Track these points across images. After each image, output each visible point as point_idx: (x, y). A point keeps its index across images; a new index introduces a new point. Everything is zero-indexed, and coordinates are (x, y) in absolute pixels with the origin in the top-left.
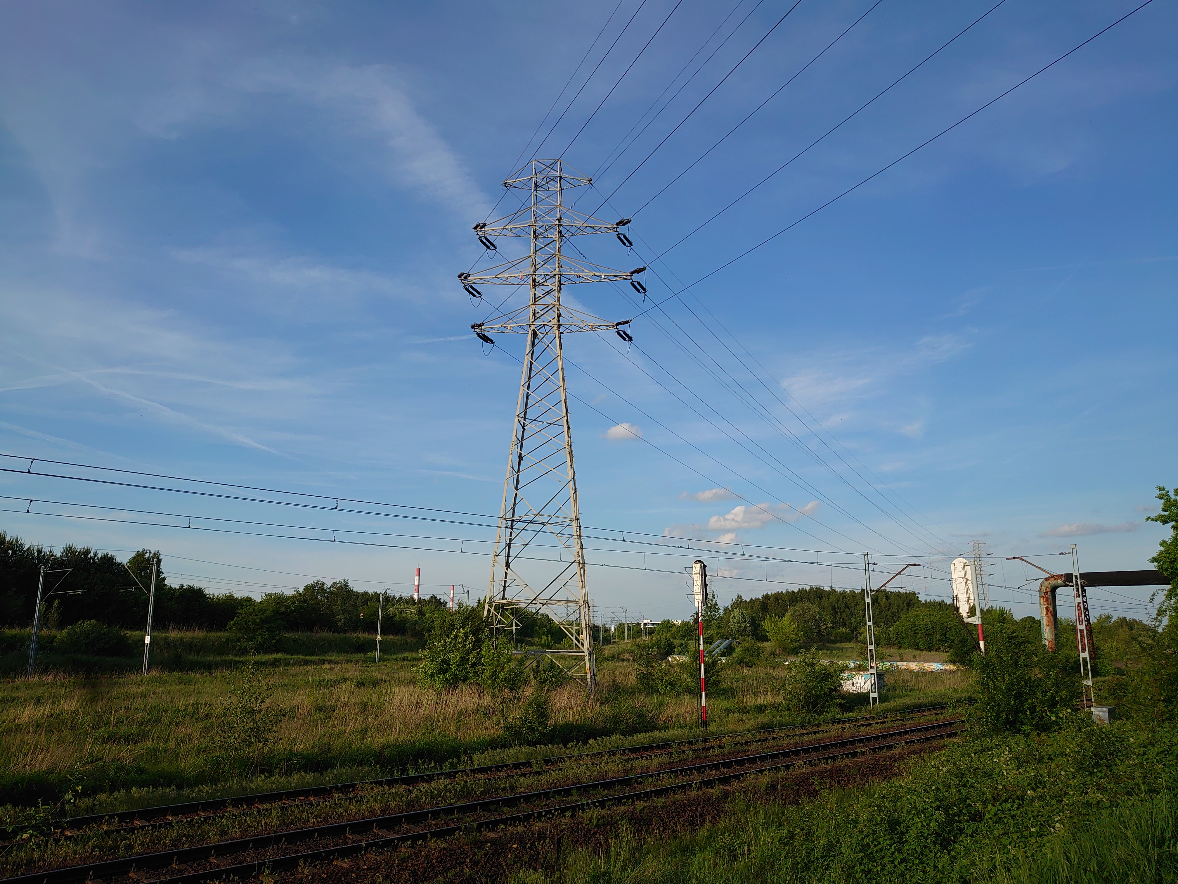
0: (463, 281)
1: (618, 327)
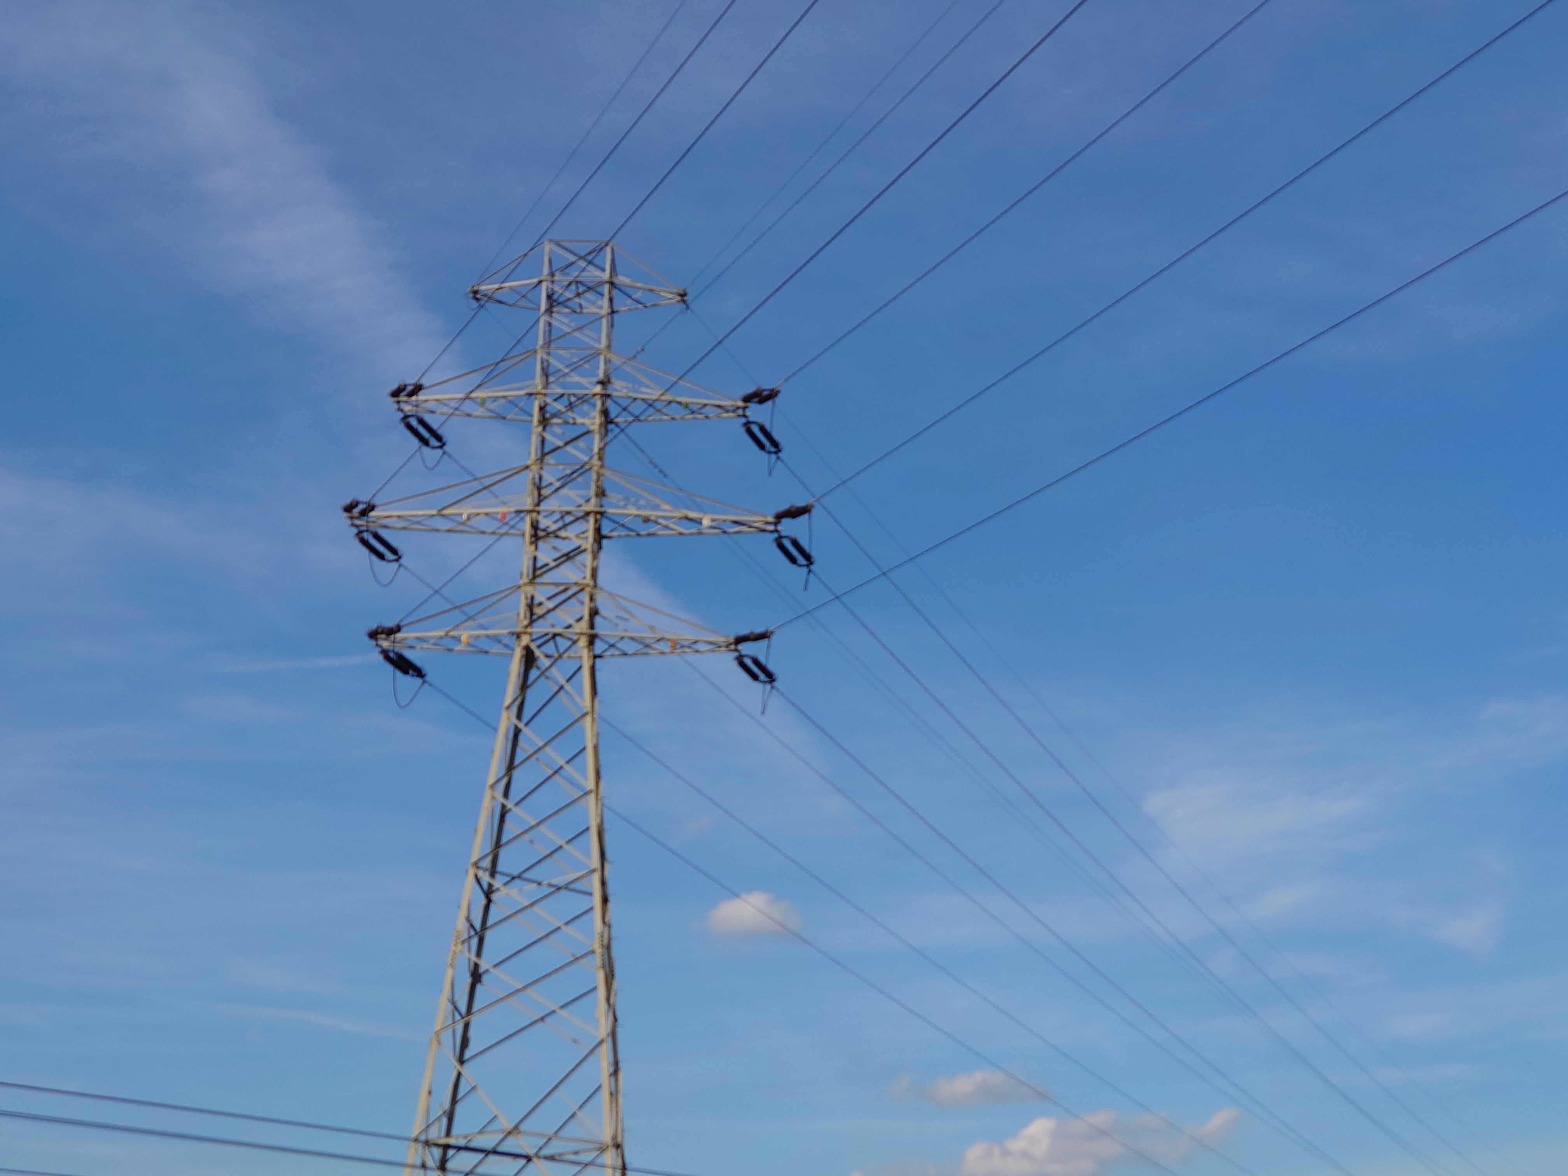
0: (357, 522)
1: (740, 647)
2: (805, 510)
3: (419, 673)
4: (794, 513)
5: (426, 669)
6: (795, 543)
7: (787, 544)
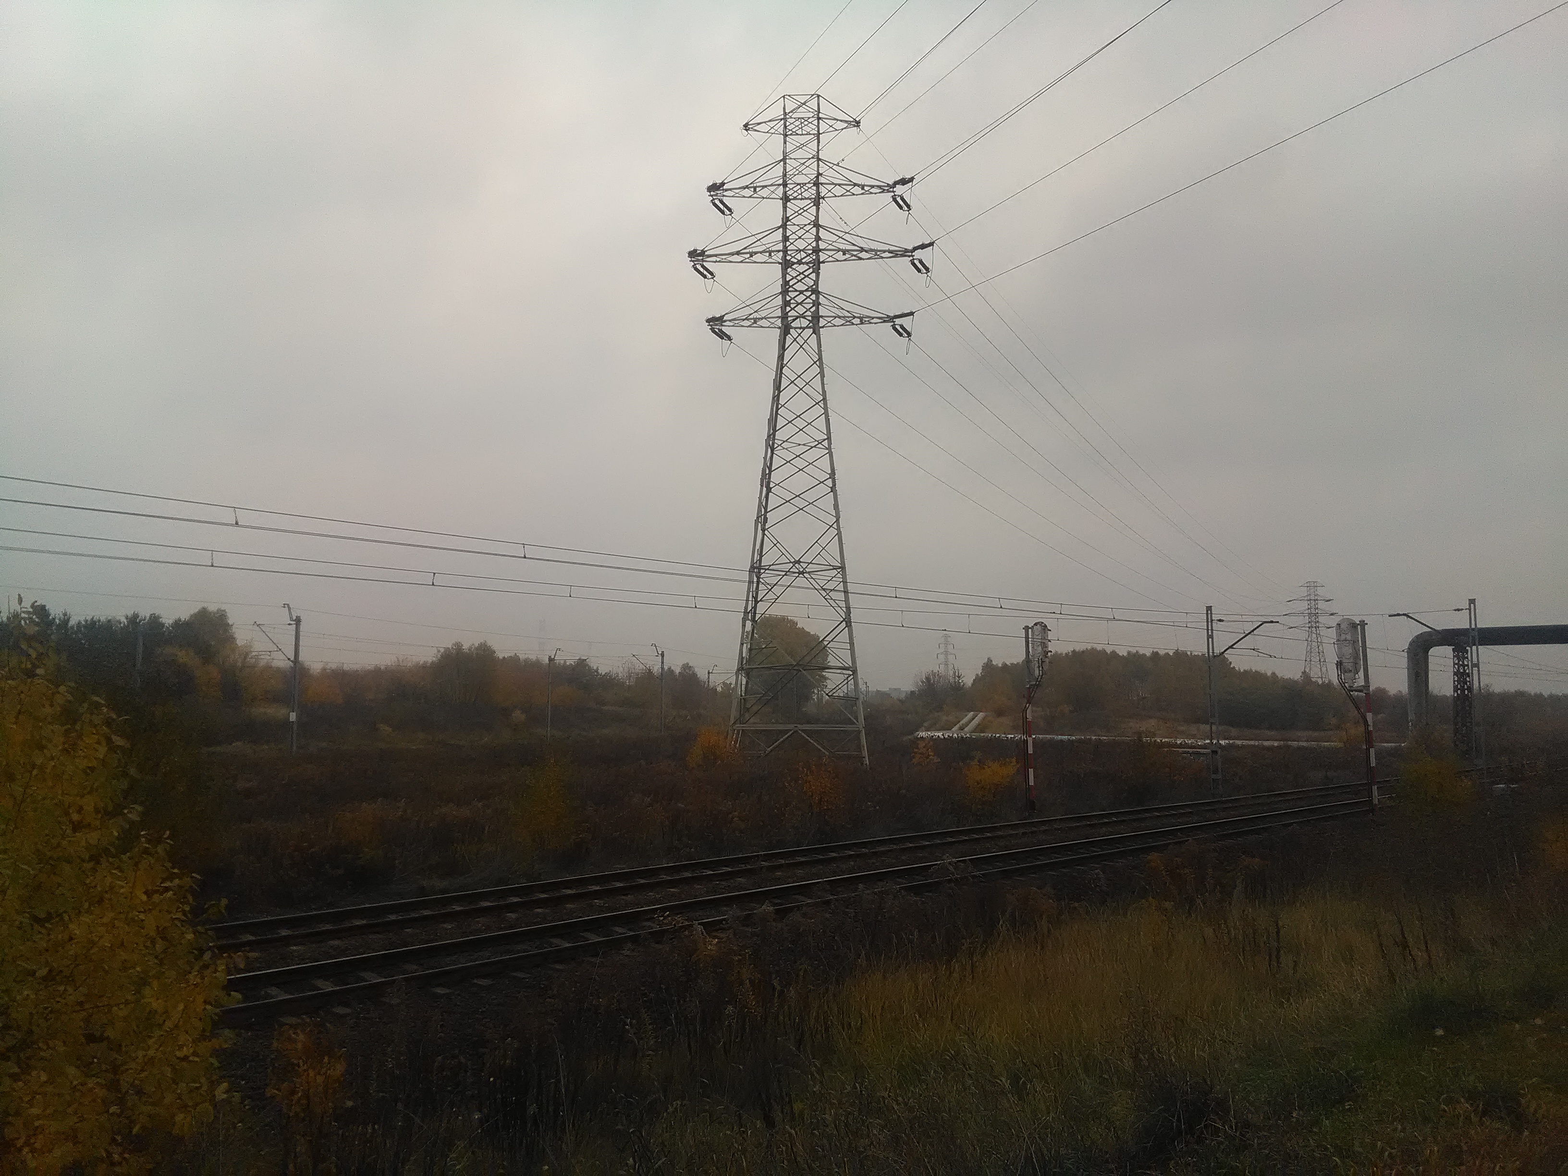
0: (694, 260)
1: (894, 320)
2: (931, 244)
3: (729, 338)
4: (923, 247)
5: (732, 336)
6: (921, 262)
7: (916, 262)
